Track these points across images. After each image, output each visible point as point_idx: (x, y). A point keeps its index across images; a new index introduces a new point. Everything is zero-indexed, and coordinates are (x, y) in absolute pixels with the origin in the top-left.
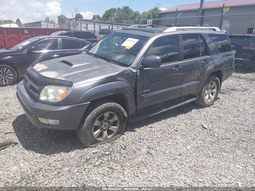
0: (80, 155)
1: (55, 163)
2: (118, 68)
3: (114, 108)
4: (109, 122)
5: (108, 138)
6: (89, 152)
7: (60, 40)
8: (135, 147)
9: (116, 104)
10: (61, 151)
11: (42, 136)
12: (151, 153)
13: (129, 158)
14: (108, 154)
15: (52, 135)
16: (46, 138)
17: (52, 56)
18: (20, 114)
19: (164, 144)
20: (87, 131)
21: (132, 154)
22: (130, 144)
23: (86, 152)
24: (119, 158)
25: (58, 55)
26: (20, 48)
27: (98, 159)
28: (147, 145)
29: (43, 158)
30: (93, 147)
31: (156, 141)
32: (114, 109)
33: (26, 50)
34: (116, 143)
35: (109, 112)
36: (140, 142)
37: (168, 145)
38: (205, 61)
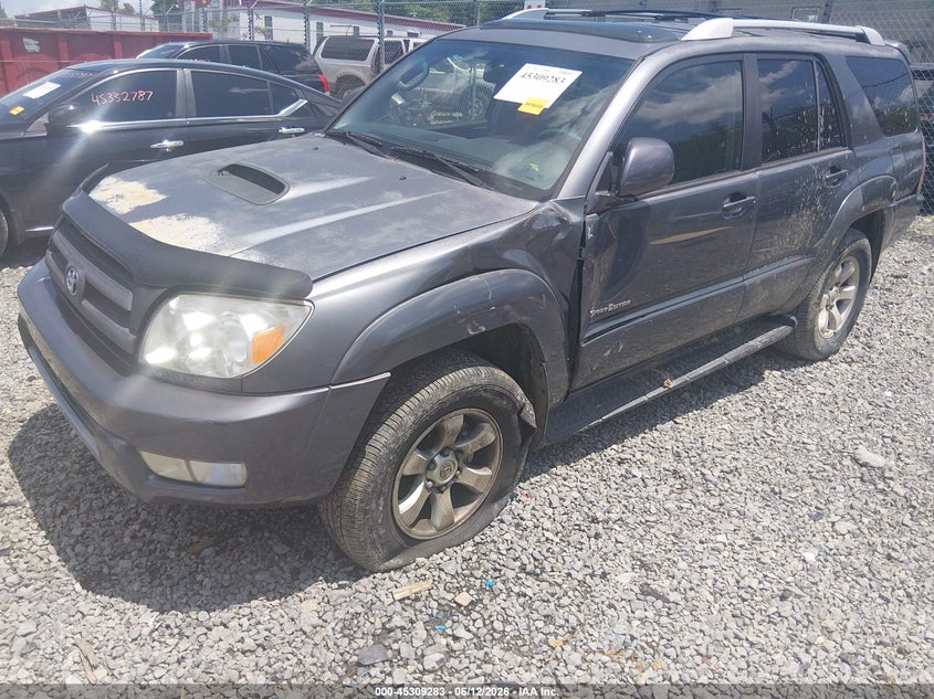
0: (340, 614)
1: (231, 662)
2: (499, 205)
3: (486, 391)
4: (458, 452)
5: (456, 520)
6: (383, 598)
7: (183, 76)
8: (580, 564)
9: (497, 371)
10: (252, 597)
11: (151, 518)
12: (659, 589)
13: (567, 621)
14: (472, 603)
15: (194, 514)
16: (169, 531)
17: (155, 146)
18: (36, 407)
19: (702, 542)
20: (374, 505)
21: (576, 602)
22: (557, 549)
23: (370, 596)
24: (523, 624)
25: (181, 143)
26: (15, 112)
27: (429, 634)
28: (628, 551)
29: (171, 635)
30: (395, 569)
31: (663, 528)
32: (488, 395)
33: (44, 119)
34: (491, 546)
35: (466, 411)
36: (597, 536)
37: (721, 546)
38: (834, 169)
